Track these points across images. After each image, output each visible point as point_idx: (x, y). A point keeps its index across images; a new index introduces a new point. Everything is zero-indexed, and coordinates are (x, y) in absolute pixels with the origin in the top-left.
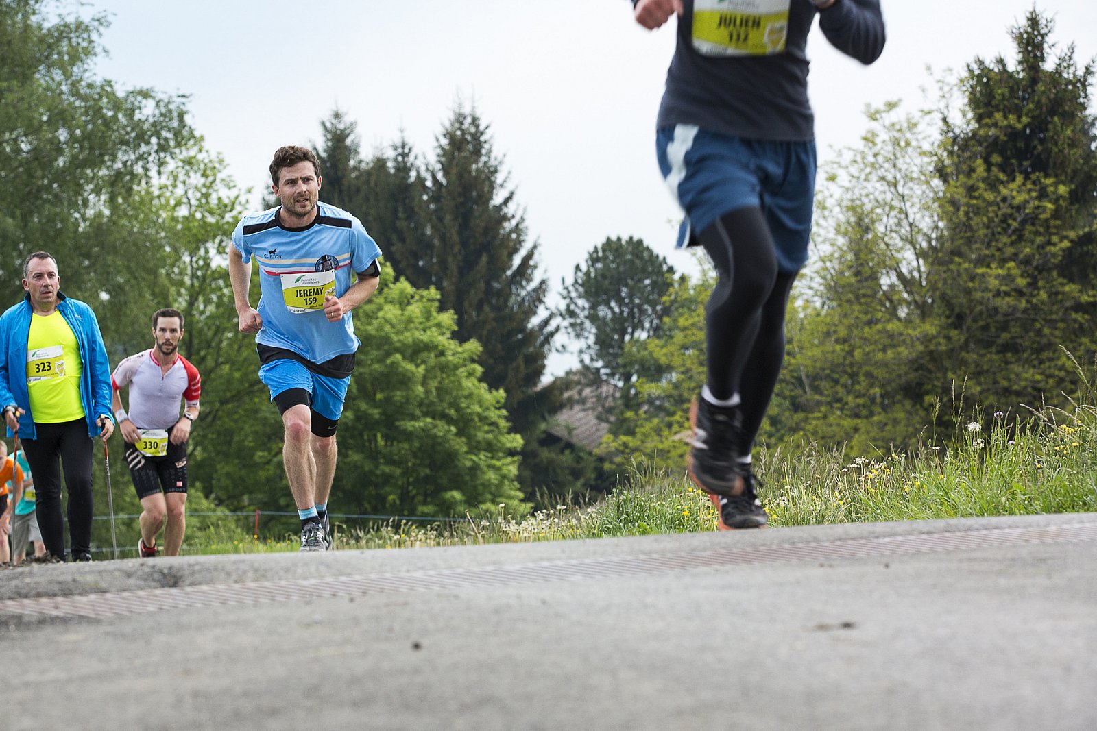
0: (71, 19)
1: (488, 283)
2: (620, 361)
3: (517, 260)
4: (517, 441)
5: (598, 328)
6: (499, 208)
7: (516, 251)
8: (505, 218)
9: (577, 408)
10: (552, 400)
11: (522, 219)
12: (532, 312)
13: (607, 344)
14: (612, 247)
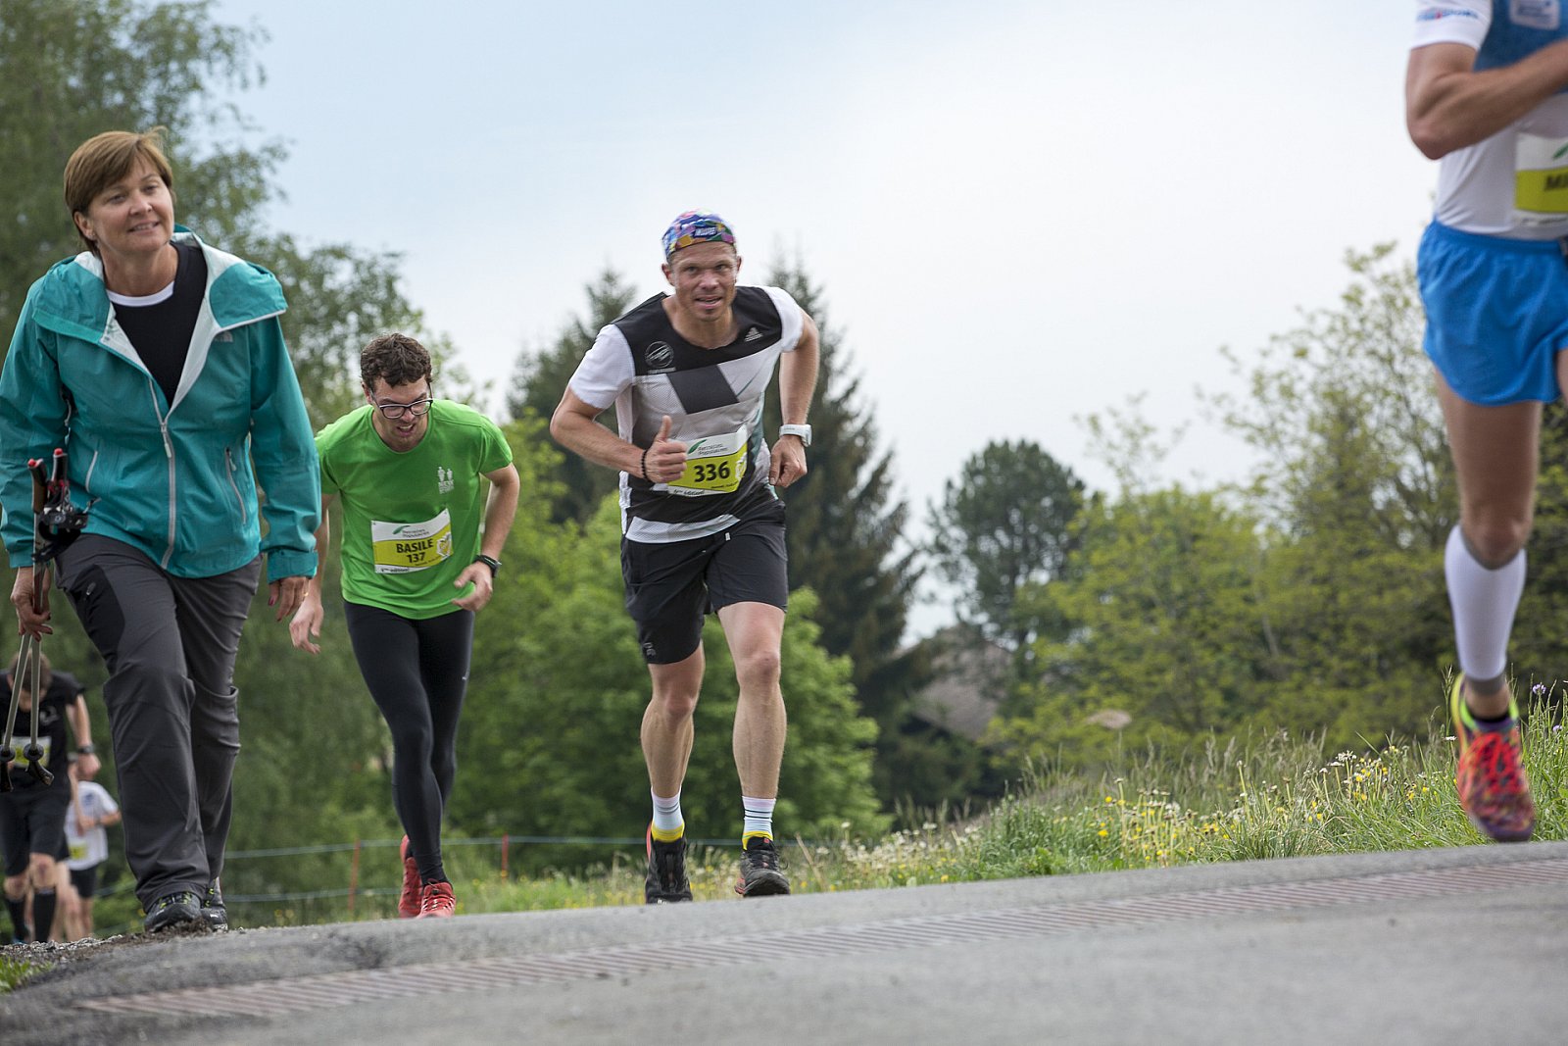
0: (231, 150)
1: (825, 509)
2: (1012, 613)
3: (864, 476)
4: (869, 729)
5: (980, 568)
6: (837, 404)
7: (861, 461)
8: (847, 417)
9: (953, 680)
10: (917, 669)
11: (870, 419)
12: (885, 547)
13: (992, 590)
14: (997, 455)
